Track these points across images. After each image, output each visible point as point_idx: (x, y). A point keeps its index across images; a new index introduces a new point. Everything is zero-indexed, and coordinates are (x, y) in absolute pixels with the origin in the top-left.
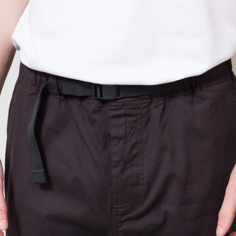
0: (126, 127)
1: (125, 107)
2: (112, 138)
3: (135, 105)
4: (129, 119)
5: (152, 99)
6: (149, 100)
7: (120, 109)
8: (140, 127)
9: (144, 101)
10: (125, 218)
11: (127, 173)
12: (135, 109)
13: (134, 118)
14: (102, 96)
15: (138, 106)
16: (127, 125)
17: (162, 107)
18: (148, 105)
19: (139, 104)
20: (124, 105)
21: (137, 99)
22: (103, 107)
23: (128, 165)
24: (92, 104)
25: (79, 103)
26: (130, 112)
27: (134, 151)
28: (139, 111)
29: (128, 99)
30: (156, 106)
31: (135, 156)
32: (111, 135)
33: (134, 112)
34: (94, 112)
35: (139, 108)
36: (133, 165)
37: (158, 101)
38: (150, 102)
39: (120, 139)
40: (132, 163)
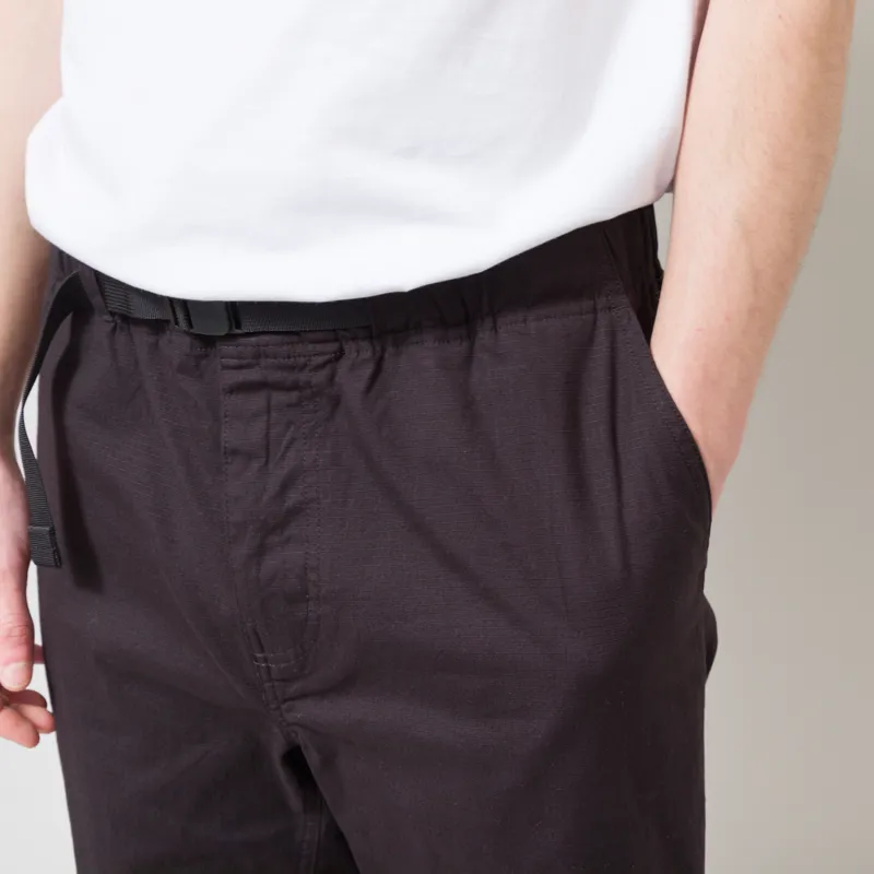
0: (268, 421)
1: (263, 362)
2: (225, 453)
3: (289, 358)
4: (279, 398)
5: (341, 344)
6: (333, 347)
7: (248, 366)
8: (312, 423)
9: (319, 347)
10: (294, 688)
11: (271, 562)
12: (292, 368)
13: (294, 395)
14: (190, 325)
15: (302, 360)
16: (274, 414)
17: (368, 370)
18: (329, 361)
19: (305, 356)
20: (257, 356)
21: (295, 338)
22: (207, 356)
23: (274, 539)
24: (177, 345)
25: (151, 339)
26: (277, 376)
27: (293, 498)
28: (303, 377)
29: (266, 338)
30: (353, 368)
31: (296, 512)
32: (223, 444)
33: (290, 377)
34: (182, 369)
35: (303, 367)
36: (288, 540)
37: (358, 352)
38: (335, 353)
39: (250, 456)
40: (287, 533)
